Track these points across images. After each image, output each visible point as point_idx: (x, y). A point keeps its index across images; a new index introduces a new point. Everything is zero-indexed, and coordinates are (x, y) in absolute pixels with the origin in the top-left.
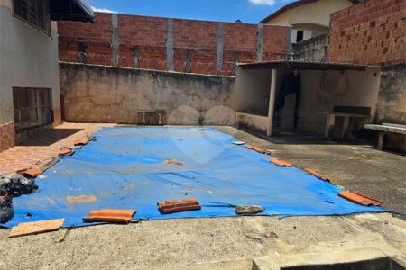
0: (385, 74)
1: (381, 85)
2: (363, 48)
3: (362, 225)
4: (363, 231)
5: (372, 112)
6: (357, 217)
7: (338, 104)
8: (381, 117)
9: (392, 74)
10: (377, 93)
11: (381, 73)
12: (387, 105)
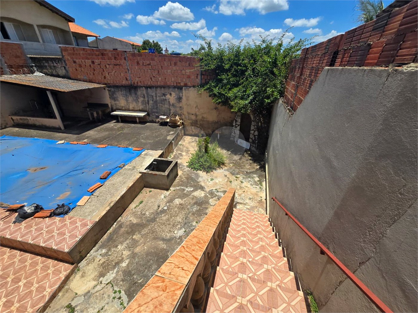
0: (109, 89)
1: (109, 94)
2: (92, 74)
3: (145, 155)
4: (146, 156)
5: (110, 106)
6: (142, 154)
7: (90, 102)
8: (115, 108)
9: (113, 90)
10: (108, 98)
11: (107, 89)
12: (115, 103)
